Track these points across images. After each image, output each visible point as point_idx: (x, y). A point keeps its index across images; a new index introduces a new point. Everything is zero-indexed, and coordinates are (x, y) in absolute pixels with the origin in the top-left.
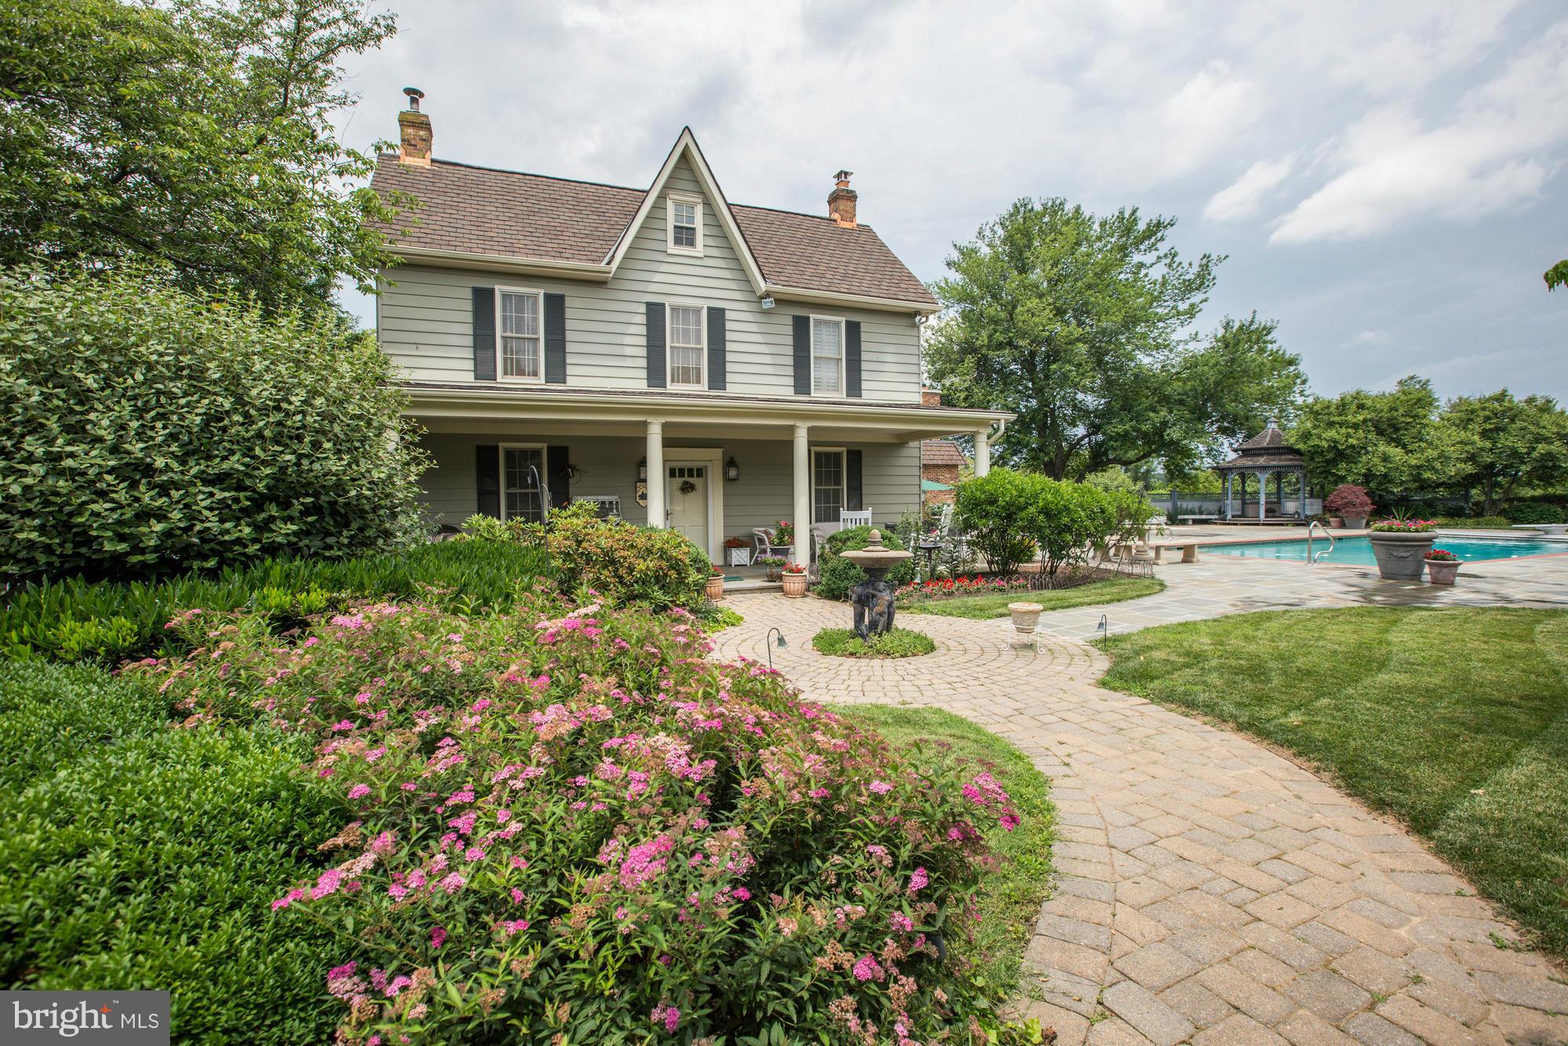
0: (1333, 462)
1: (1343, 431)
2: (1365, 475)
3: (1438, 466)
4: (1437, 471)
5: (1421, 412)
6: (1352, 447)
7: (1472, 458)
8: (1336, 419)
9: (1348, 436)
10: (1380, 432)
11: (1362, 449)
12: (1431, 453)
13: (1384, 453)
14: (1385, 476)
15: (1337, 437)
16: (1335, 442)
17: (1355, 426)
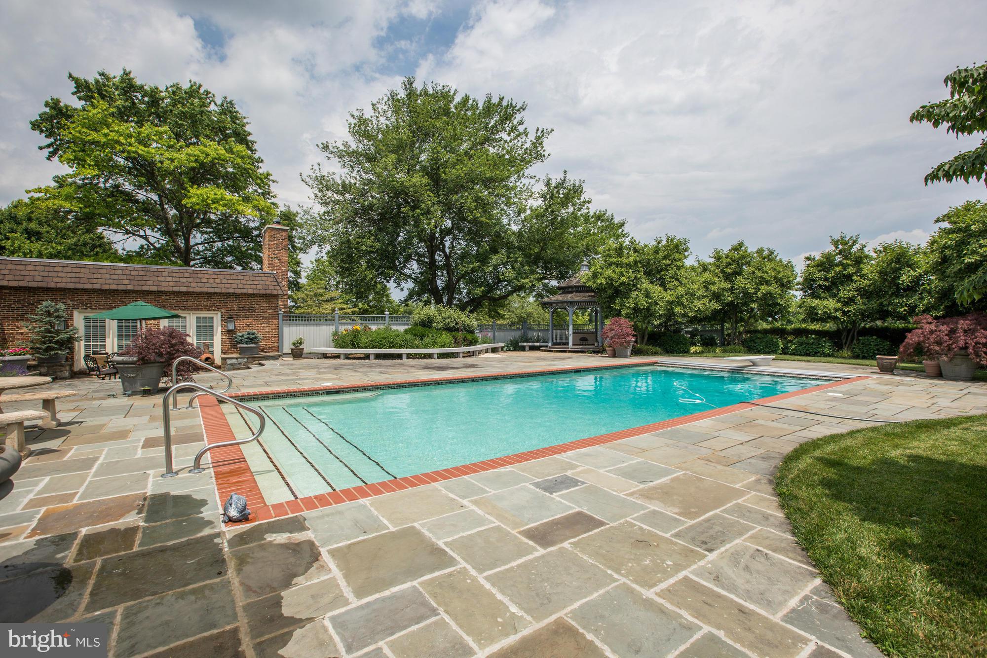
0: (612, 299)
1: (617, 270)
2: (634, 309)
3: (685, 302)
4: (684, 307)
5: (677, 256)
6: (623, 283)
7: (717, 296)
8: (614, 260)
9: (622, 274)
10: (648, 274)
11: (632, 286)
12: (681, 290)
13: (646, 290)
14: (648, 309)
15: (613, 275)
16: (612, 280)
17: (628, 266)
